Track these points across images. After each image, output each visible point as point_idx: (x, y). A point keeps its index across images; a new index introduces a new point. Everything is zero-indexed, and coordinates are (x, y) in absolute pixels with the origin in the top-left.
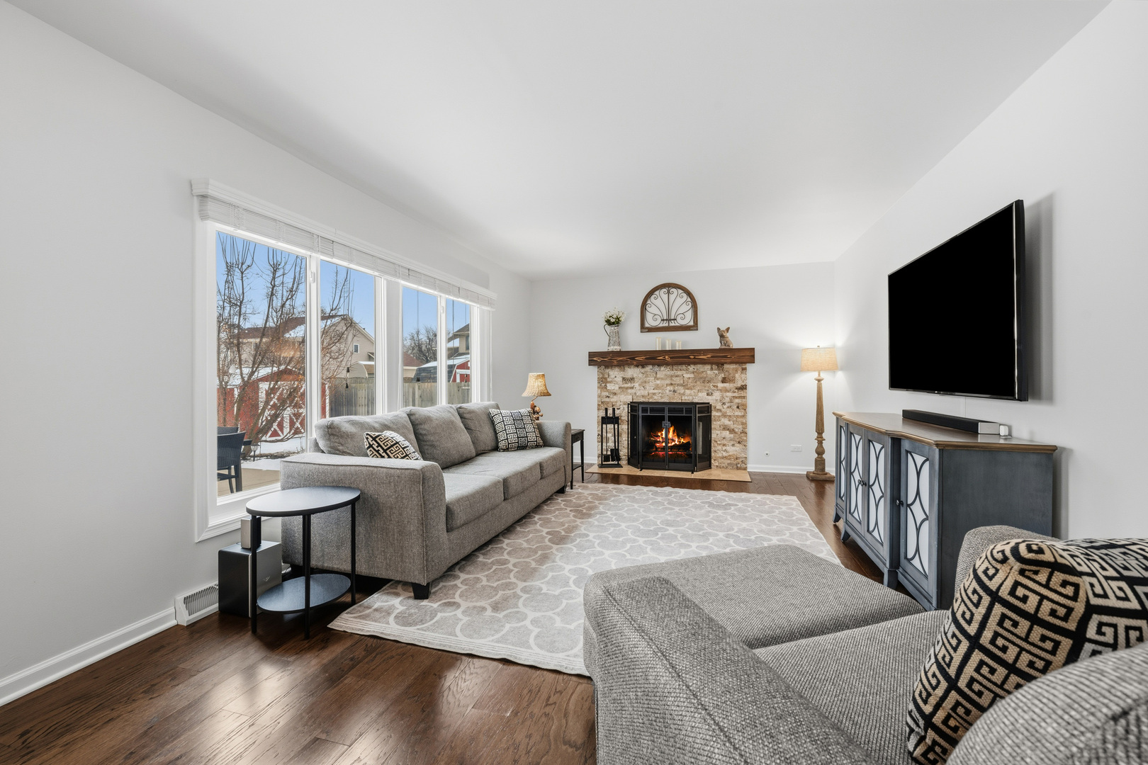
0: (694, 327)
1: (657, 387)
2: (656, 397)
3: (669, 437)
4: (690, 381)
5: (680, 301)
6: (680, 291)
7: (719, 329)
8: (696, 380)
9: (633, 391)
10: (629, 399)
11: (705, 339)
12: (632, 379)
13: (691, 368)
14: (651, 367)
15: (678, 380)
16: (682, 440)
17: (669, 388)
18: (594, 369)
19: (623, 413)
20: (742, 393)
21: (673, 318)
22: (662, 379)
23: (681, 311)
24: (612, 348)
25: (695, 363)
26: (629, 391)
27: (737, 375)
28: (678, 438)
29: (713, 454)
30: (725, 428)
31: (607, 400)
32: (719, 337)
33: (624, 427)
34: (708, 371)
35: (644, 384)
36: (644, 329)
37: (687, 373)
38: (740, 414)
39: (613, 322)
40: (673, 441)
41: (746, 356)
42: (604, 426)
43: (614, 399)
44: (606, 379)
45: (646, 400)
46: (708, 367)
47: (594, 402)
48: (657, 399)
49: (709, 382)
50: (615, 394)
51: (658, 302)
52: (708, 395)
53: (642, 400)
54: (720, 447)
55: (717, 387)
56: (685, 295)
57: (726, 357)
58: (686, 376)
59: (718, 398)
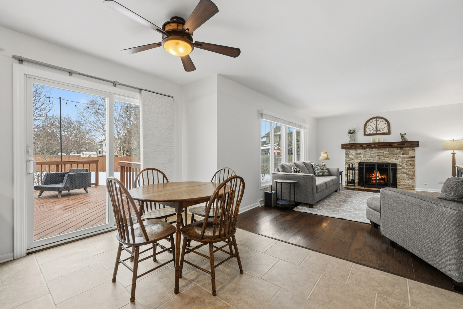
0: (389, 133)
1: (371, 157)
2: (371, 161)
3: (377, 176)
4: (387, 154)
5: (382, 123)
6: (382, 120)
7: (401, 134)
8: (389, 154)
9: (361, 158)
10: (359, 161)
11: (394, 137)
12: (360, 154)
13: (387, 149)
14: (368, 149)
15: (381, 154)
16: (382, 177)
17: (377, 157)
18: (344, 150)
19: (356, 166)
20: (413, 159)
21: (378, 130)
22: (374, 154)
23: (383, 127)
24: (351, 142)
25: (389, 147)
26: (359, 158)
27: (410, 152)
28: (381, 176)
29: (398, 183)
30: (404, 173)
31: (349, 161)
32: (401, 137)
33: (357, 172)
34: (395, 150)
35: (365, 156)
36: (365, 134)
37: (385, 151)
38: (411, 167)
39: (352, 132)
40: (379, 177)
41: (415, 144)
42: (348, 171)
43: (352, 161)
44: (348, 154)
45: (366, 162)
46: (396, 149)
47: (344, 162)
48: (372, 161)
49: (396, 154)
50: (352, 159)
51: (372, 124)
52: (395, 160)
53: (364, 162)
54: (401, 181)
55: (400, 156)
56: (384, 121)
57: (404, 145)
58: (385, 152)
59: (401, 161)
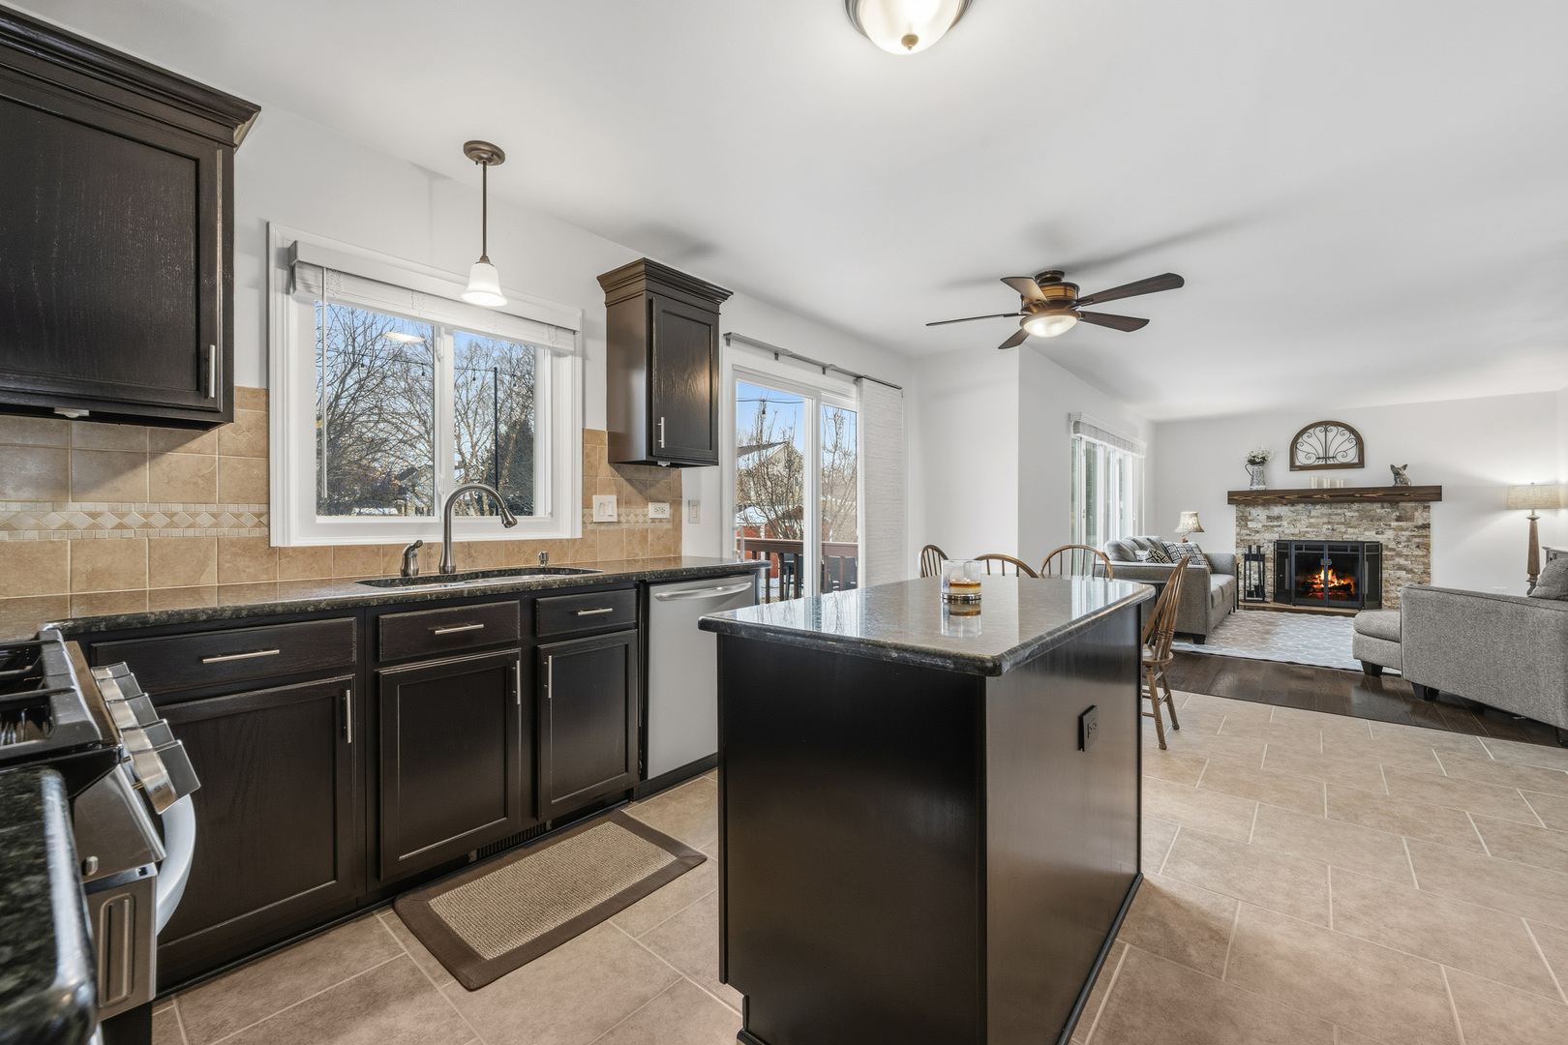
0: (1361, 464)
1: (1311, 525)
2: (1308, 535)
3: (1326, 578)
4: (1354, 519)
5: (1339, 439)
6: (1340, 429)
7: (1392, 467)
8: (1361, 518)
9: (1280, 529)
10: (1276, 537)
11: (1375, 475)
12: (1279, 518)
13: (1356, 506)
14: (1303, 505)
15: (1337, 519)
16: (1342, 582)
17: (1326, 526)
18: (1233, 508)
19: (1269, 551)
20: (1424, 532)
21: (1331, 455)
22: (1317, 517)
23: (1342, 448)
24: (1255, 487)
25: (1360, 502)
26: (1276, 529)
27: (1416, 514)
28: (1338, 579)
29: (1383, 594)
30: (1400, 568)
31: (1248, 538)
32: (1393, 475)
33: (1270, 565)
34: (1378, 509)
35: (1293, 522)
36: (1293, 467)
37: (1350, 512)
38: (1421, 553)
39: (1257, 462)
40: (1332, 582)
41: (1433, 494)
42: (1248, 563)
43: (1257, 537)
44: (1246, 517)
45: (1297, 539)
46: (1379, 505)
47: (1233, 539)
48: (1311, 537)
49: (1379, 520)
50: (1258, 532)
51: (1313, 441)
52: (1377, 533)
53: (1291, 538)
54: (1393, 588)
55: (1390, 525)
56: (1347, 434)
57: (1403, 495)
58: (1348, 514)
59: (1392, 537)
